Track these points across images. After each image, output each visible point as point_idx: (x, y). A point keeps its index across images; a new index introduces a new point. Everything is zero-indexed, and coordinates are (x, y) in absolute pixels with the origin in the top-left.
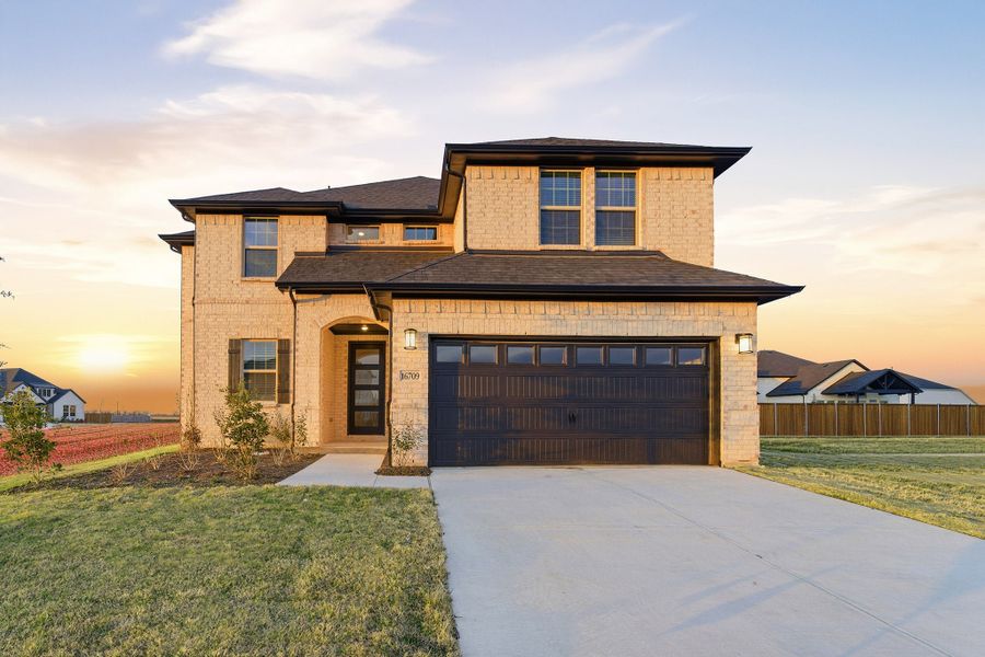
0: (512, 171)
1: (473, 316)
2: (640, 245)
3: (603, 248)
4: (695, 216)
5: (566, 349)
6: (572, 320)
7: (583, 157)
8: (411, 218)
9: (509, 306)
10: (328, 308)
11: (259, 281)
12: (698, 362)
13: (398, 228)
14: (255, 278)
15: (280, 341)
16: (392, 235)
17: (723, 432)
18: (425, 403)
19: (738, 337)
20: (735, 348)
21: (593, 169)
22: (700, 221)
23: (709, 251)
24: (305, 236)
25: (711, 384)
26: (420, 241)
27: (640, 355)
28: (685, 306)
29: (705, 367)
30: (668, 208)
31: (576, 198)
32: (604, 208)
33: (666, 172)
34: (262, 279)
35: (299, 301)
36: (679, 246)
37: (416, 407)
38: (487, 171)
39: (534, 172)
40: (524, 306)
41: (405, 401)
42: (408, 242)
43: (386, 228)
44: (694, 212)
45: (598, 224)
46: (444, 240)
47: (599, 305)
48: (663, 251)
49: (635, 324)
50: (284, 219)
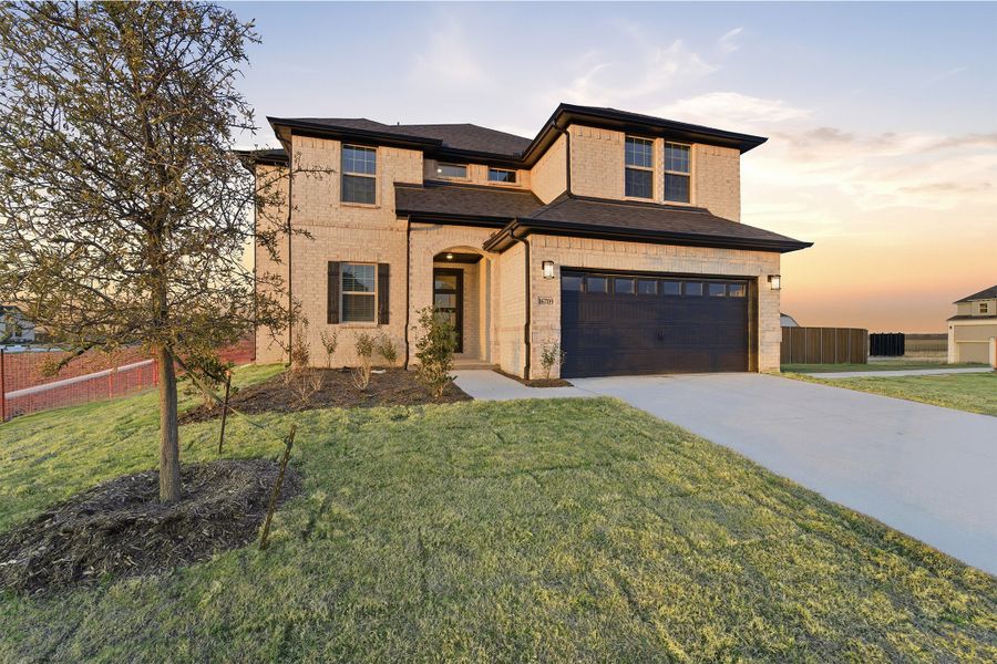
1: (595, 252)
2: (693, 203)
3: (669, 202)
4: (729, 185)
5: (656, 283)
6: (666, 259)
7: (656, 129)
8: (492, 161)
10: (440, 237)
11: (359, 207)
12: (740, 295)
13: (484, 169)
14: (355, 204)
15: (380, 265)
16: (478, 175)
17: (760, 348)
18: (558, 326)
19: (770, 278)
20: (768, 285)
21: (662, 140)
23: (738, 212)
25: (750, 311)
26: (503, 183)
27: (706, 289)
29: (745, 299)
31: (649, 161)
32: (669, 172)
33: (710, 149)
34: (362, 205)
35: (413, 229)
36: (719, 207)
37: (551, 328)
38: (587, 130)
39: (621, 136)
40: (632, 246)
41: (543, 324)
42: (493, 182)
43: (473, 168)
44: (728, 181)
45: (666, 183)
46: (522, 183)
47: (683, 248)
48: (708, 209)
50: (382, 150)
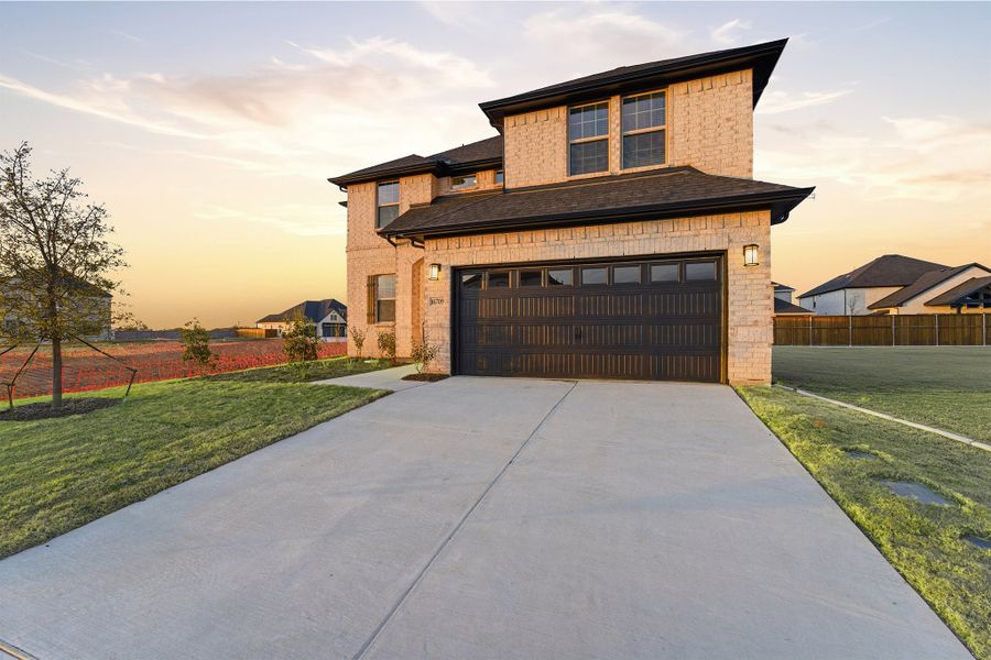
0: (542, 115)
2: (670, 162)
3: (627, 171)
4: (730, 123)
5: (571, 271)
6: (571, 244)
7: (609, 87)
9: (513, 237)
13: (490, 174)
16: (486, 181)
17: (730, 349)
18: (447, 323)
19: (744, 249)
20: (742, 259)
21: (618, 97)
22: (737, 128)
23: (748, 157)
24: (417, 192)
25: (723, 298)
27: (645, 273)
28: (686, 221)
30: (698, 121)
31: (604, 127)
32: (629, 133)
33: (695, 85)
36: (712, 158)
37: (441, 326)
38: (520, 119)
39: (562, 111)
41: (434, 322)
42: (497, 185)
43: (481, 175)
48: (692, 165)
49: (631, 244)
50: (403, 180)
